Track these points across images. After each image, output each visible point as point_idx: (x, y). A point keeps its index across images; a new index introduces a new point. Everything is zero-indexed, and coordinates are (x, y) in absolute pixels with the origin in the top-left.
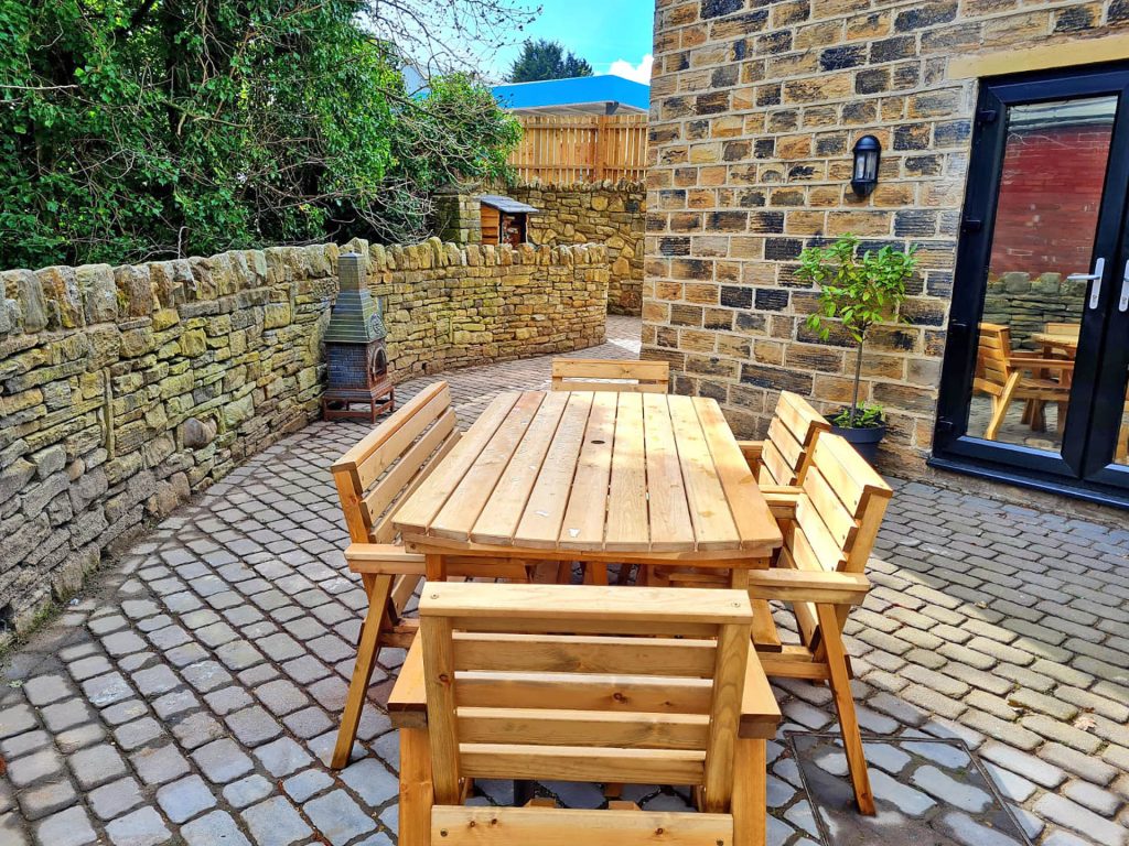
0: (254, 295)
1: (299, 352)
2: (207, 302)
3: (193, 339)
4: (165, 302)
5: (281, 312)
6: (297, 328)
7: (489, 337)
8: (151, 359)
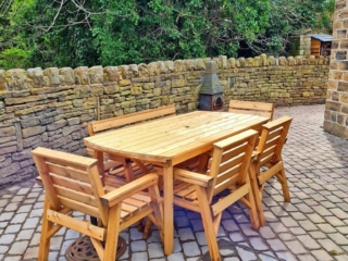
0: (167, 77)
1: (188, 96)
2: (144, 78)
3: (136, 89)
4: (124, 78)
5: (180, 82)
6: (188, 88)
7: (288, 95)
8: (118, 95)
